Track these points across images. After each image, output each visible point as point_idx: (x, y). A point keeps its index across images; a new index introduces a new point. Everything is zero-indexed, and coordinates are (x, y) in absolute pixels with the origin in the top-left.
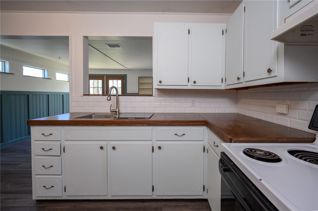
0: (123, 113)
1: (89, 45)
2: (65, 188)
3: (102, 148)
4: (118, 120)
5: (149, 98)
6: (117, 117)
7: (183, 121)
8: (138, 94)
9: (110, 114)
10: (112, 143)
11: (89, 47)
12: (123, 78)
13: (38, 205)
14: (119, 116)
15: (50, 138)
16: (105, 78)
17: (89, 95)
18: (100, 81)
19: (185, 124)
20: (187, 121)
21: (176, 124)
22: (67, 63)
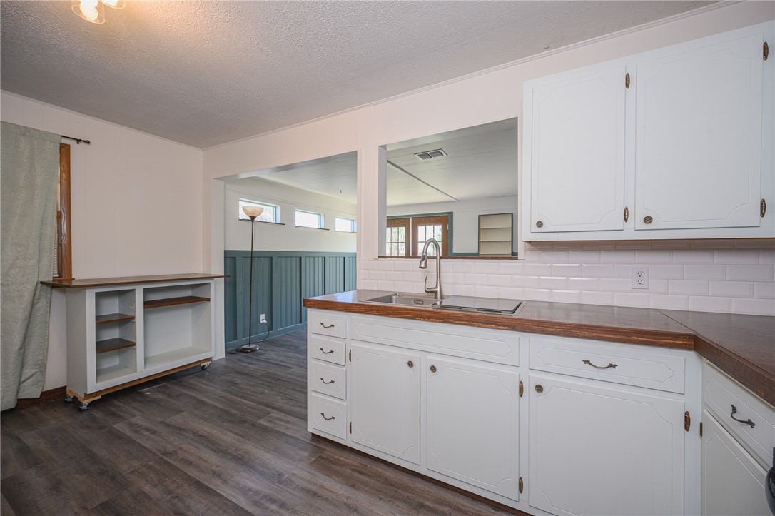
0: (449, 296)
1: (388, 161)
2: (351, 426)
3: (410, 364)
4: (439, 310)
5: (508, 264)
6: (438, 303)
7: (611, 328)
8: (478, 254)
9: (423, 297)
10: (430, 357)
11: (388, 164)
12: (445, 220)
13: (314, 444)
14: (441, 303)
15: (331, 331)
16: (410, 222)
17: (385, 257)
18: (403, 229)
19: (618, 337)
20: (622, 329)
21: (587, 334)
22: (353, 200)
